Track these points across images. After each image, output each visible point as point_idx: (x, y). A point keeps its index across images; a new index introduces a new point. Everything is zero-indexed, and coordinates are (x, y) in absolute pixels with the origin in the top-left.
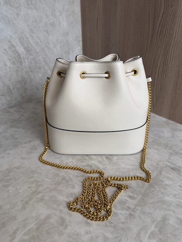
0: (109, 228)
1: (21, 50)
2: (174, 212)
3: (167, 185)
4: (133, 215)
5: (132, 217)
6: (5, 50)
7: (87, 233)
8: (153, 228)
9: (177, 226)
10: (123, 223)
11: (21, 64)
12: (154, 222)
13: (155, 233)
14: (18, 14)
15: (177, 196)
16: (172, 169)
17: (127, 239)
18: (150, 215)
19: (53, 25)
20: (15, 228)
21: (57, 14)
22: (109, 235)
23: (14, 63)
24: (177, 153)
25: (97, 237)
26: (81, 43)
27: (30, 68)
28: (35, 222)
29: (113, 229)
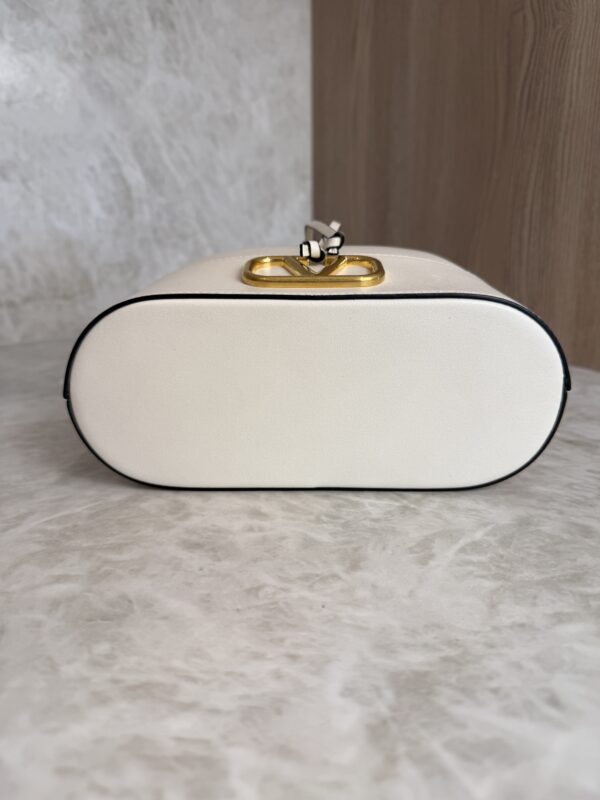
0: (325, 525)
1: (135, 176)
2: (561, 512)
3: (545, 467)
4: (414, 509)
5: (407, 512)
6: (92, 169)
7: (251, 529)
8: (479, 535)
9: (566, 536)
10: (376, 520)
11: (131, 215)
12: (485, 525)
13: (485, 545)
14: (138, 82)
15: (575, 487)
16: (570, 442)
17: (384, 548)
18: (474, 513)
19: (231, 122)
20: (23, 511)
21: (245, 94)
22: (325, 538)
23: (109, 210)
24: (589, 419)
25: (283, 538)
26: (308, 185)
27: (155, 231)
28: (89, 506)
29: (340, 529)
